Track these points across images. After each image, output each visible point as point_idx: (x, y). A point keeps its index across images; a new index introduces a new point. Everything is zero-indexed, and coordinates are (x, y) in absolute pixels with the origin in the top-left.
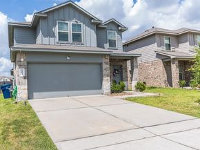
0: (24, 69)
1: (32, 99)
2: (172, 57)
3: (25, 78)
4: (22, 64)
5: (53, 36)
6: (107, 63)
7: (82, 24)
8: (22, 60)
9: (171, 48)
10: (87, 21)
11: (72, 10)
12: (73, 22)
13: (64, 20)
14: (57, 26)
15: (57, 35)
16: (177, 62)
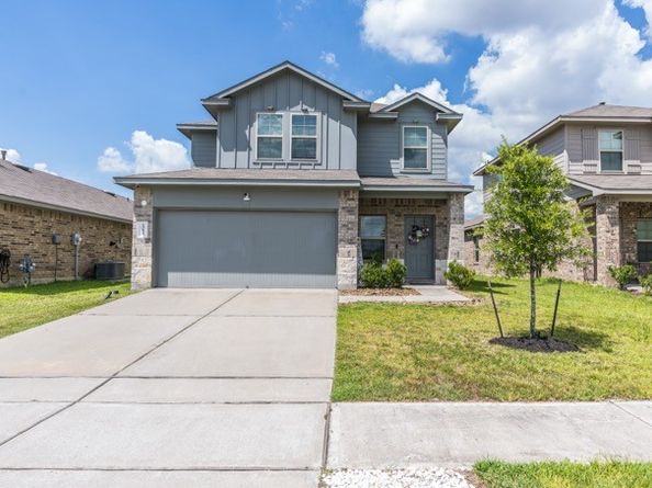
0: (146, 223)
1: (165, 286)
2: (596, 192)
3: (147, 241)
4: (143, 211)
5: (247, 147)
6: (350, 211)
7: (318, 115)
8: (144, 203)
9: (625, 163)
10: (334, 106)
11: (295, 86)
12: (297, 110)
13: (273, 110)
14: (256, 124)
15: (254, 144)
16: (614, 208)
